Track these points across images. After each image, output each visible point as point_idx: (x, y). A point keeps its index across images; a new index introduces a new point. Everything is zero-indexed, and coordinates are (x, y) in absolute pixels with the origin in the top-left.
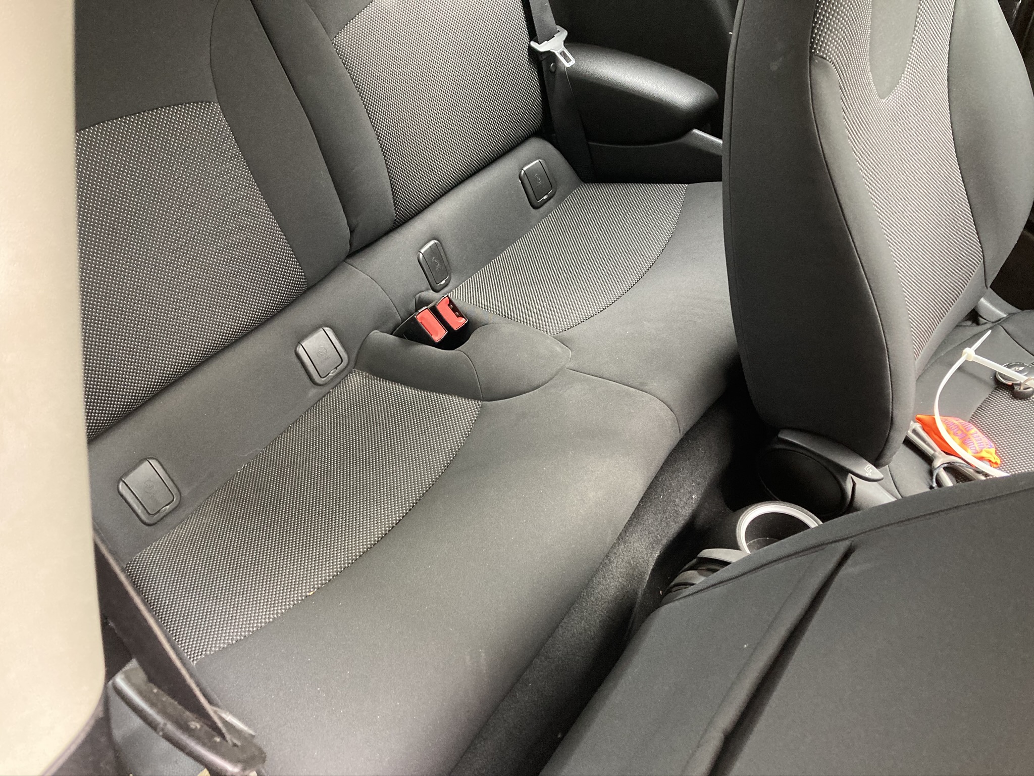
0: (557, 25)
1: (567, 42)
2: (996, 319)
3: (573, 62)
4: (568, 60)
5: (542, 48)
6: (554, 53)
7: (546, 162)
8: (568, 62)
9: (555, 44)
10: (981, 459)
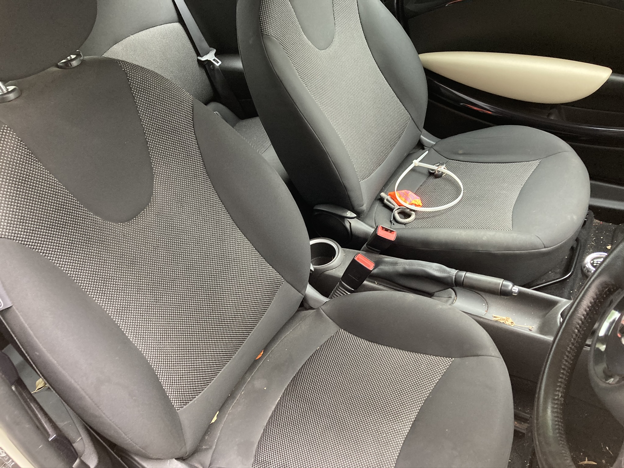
0: (210, 47)
1: (216, 55)
2: (431, 146)
3: (220, 63)
4: (218, 62)
5: (203, 59)
6: (210, 61)
7: (219, 113)
8: (218, 64)
9: (211, 56)
10: (412, 204)
